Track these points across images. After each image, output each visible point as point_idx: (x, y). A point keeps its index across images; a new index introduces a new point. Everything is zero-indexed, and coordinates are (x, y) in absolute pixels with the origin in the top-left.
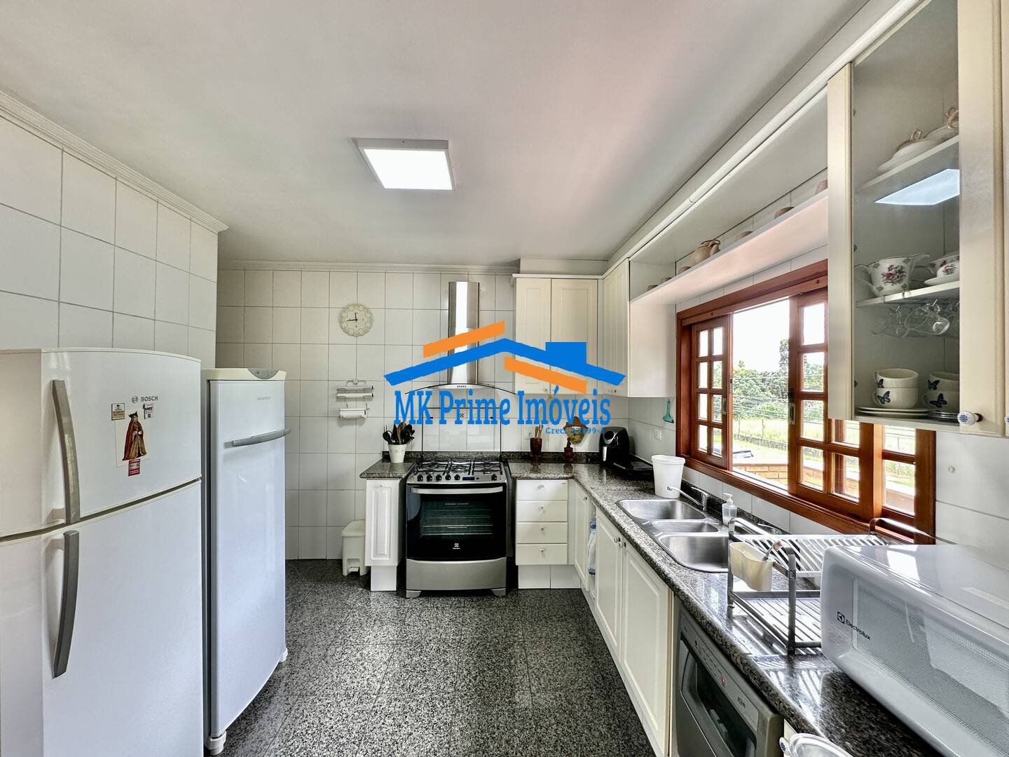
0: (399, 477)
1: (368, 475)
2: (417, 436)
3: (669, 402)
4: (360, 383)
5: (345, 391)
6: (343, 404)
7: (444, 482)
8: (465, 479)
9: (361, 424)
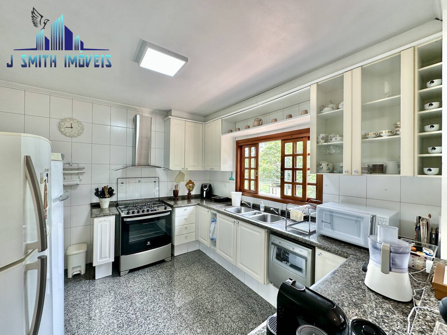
0: (116, 214)
1: (96, 215)
3: (232, 173)
4: (74, 165)
7: (141, 213)
8: (152, 211)
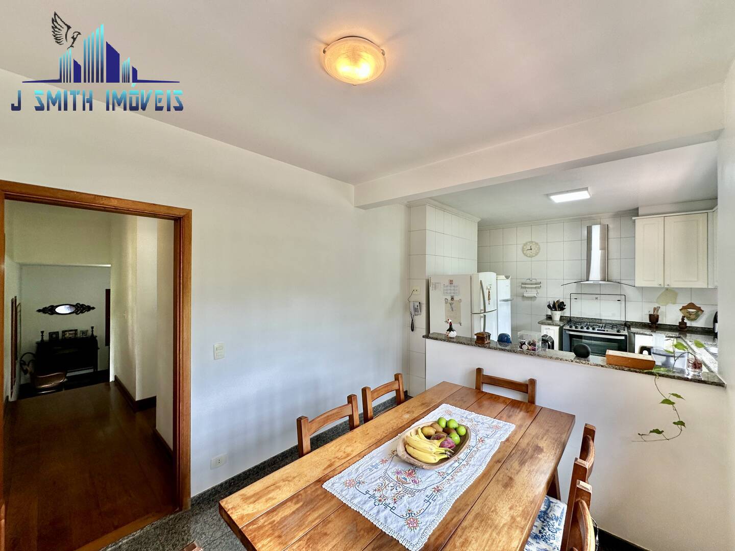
0: (559, 325)
1: (542, 323)
2: (567, 307)
4: (533, 280)
5: (526, 284)
6: (524, 290)
7: (585, 330)
8: (598, 330)
9: (534, 300)
